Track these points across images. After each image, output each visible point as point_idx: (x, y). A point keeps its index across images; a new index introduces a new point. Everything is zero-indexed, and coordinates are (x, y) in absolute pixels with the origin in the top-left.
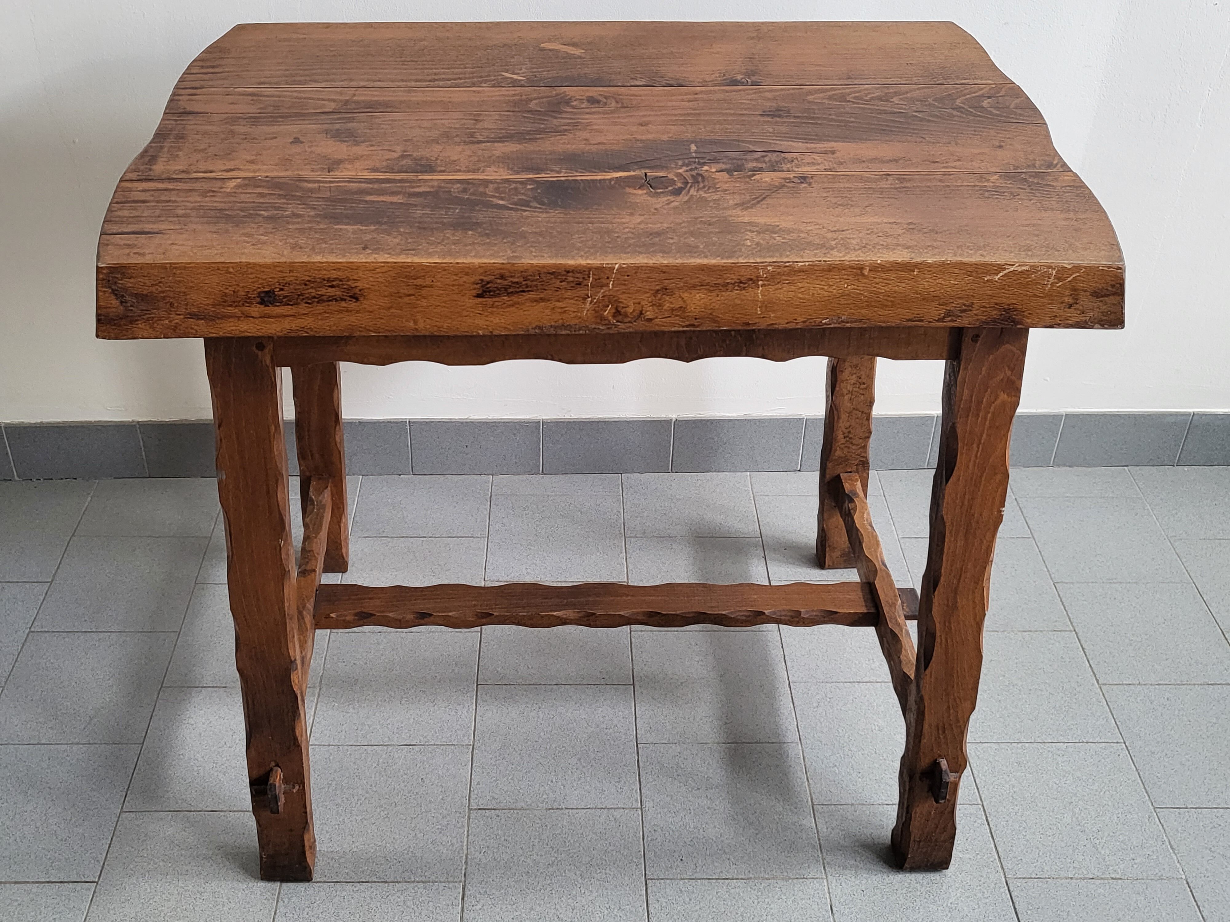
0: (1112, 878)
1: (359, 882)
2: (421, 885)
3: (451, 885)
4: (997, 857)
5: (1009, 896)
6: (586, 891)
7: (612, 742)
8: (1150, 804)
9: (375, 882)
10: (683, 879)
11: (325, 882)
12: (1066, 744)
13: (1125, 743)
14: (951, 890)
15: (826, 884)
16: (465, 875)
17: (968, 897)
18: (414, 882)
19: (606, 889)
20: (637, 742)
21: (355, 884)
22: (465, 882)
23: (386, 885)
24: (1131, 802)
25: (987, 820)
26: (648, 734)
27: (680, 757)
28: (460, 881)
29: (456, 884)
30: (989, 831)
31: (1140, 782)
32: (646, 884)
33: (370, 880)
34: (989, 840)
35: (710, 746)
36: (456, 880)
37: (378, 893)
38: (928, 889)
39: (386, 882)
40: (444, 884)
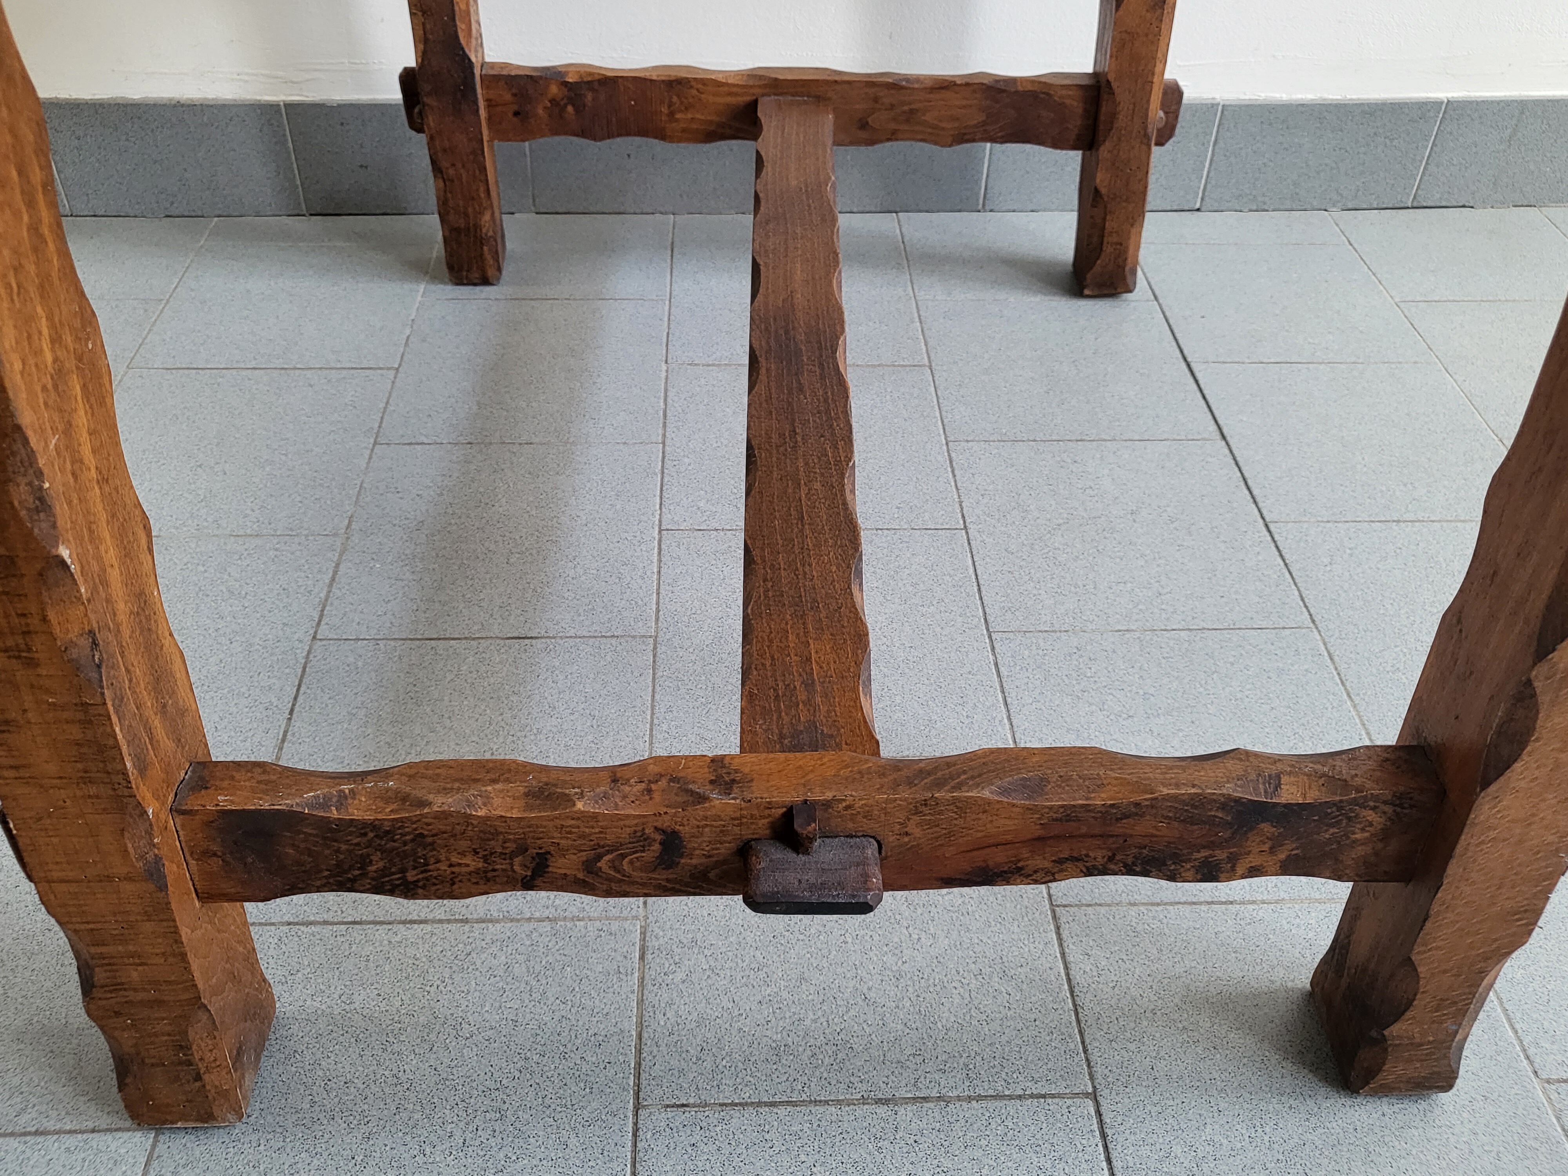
1: (404, 922)
2: (546, 927)
3: (615, 926)
6: (923, 936)
7: (938, 629)
9: (441, 921)
10: (1134, 904)
11: (326, 923)
18: (529, 919)
19: (968, 930)
20: (988, 630)
21: (395, 928)
22: (646, 918)
23: (467, 928)
26: (1009, 615)
27: (1081, 656)
28: (636, 918)
29: (627, 924)
32: (1055, 917)
33: (430, 917)
35: (1137, 634)
36: (625, 913)
37: (448, 947)
39: (466, 921)
40: (598, 924)
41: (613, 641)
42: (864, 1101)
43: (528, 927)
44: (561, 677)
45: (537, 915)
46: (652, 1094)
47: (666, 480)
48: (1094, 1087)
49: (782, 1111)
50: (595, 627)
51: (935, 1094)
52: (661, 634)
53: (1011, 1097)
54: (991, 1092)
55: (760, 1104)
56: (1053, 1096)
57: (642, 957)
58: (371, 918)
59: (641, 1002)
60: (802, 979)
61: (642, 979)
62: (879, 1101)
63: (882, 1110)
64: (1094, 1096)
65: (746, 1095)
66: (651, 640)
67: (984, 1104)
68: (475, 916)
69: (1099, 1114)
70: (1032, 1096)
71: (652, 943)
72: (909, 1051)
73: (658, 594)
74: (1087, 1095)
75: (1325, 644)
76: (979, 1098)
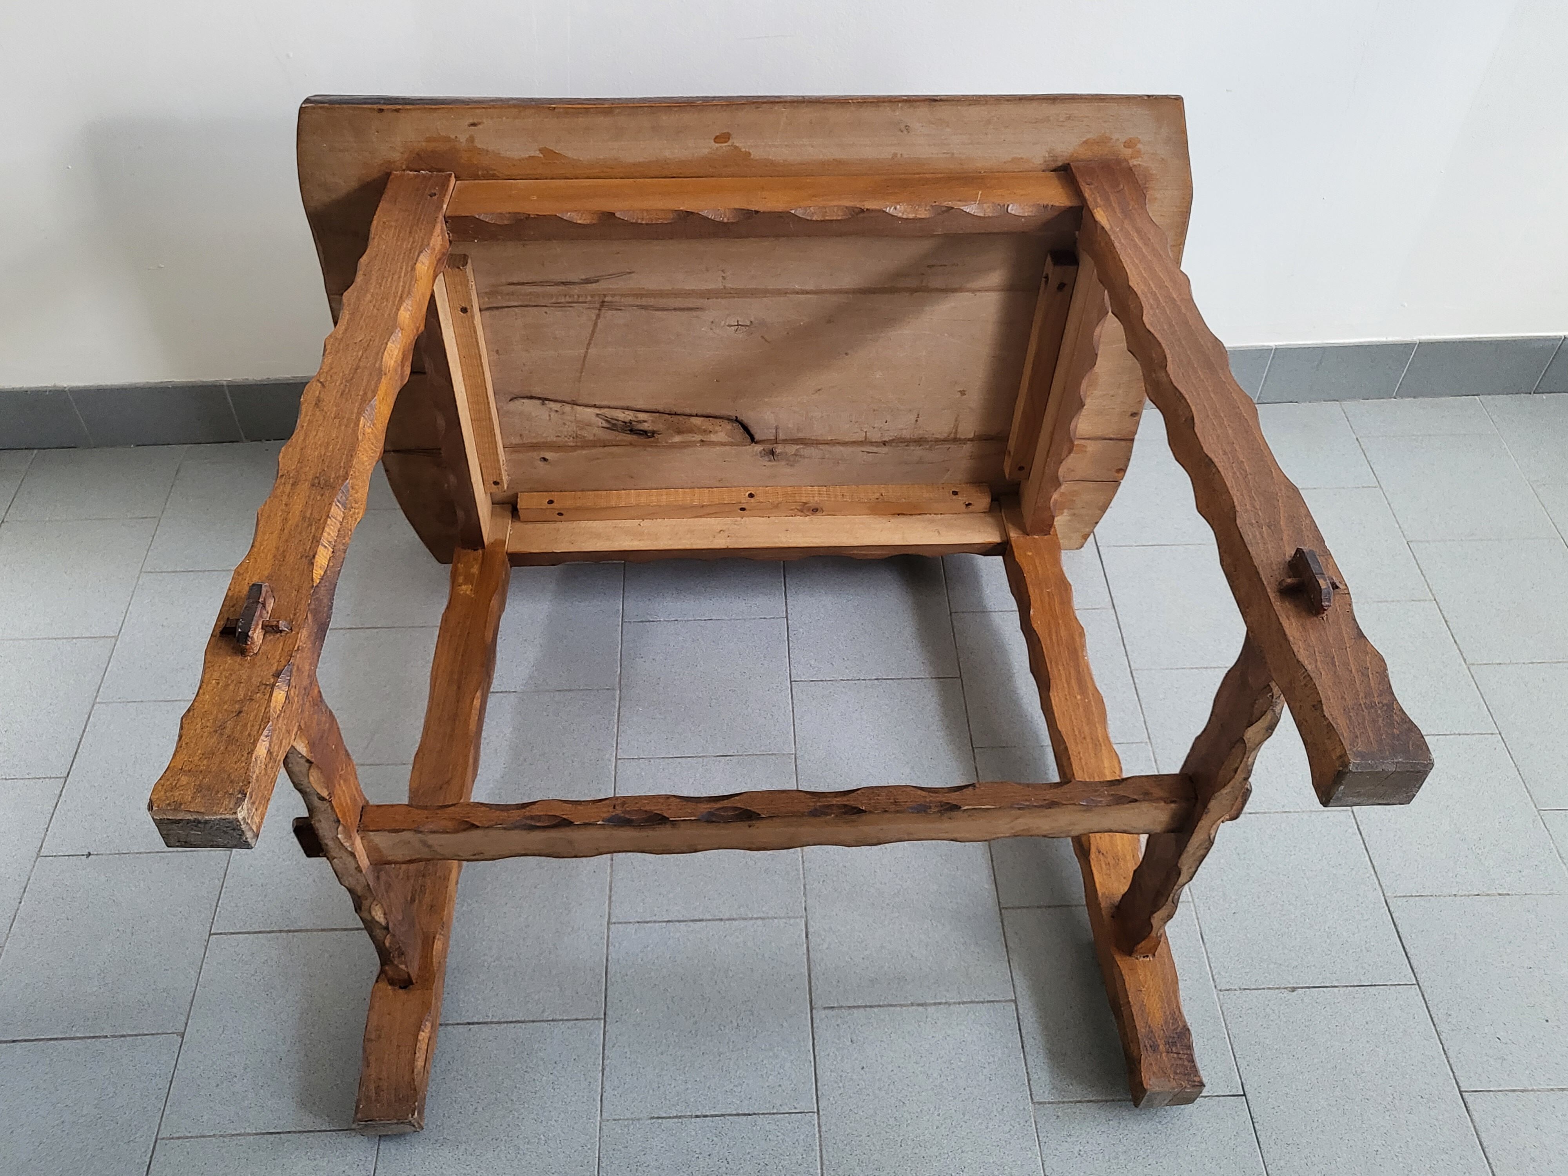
0: (1500, 895)
1: (692, 921)
2: (760, 922)
3: (792, 921)
4: (1373, 873)
5: (1390, 917)
8: (1533, 806)
12: (1437, 737)
13: (1500, 734)
14: (1327, 912)
15: (1193, 908)
16: (805, 909)
17: (1346, 920)
22: (807, 917)
23: (722, 923)
24: (1513, 804)
25: (1359, 829)
28: (801, 917)
29: (798, 920)
30: (1361, 841)
31: (1521, 780)
34: (1363, 853)
36: (796, 915)
38: (1303, 911)
39: (721, 920)
40: (784, 920)
41: (773, 757)
42: (912, 1004)
43: (752, 922)
44: (749, 781)
45: (755, 916)
46: (818, 1003)
47: (791, 645)
48: (1016, 997)
49: (876, 1010)
50: (763, 748)
51: (944, 1001)
52: (798, 752)
53: (978, 1002)
54: (969, 1000)
55: (866, 1006)
56: (997, 1001)
57: (807, 937)
58: (676, 919)
59: (808, 959)
60: (882, 947)
61: (808, 948)
62: (919, 1005)
63: (921, 1009)
64: (1015, 1001)
65: (860, 1003)
66: (793, 756)
67: (966, 1005)
68: (726, 917)
69: (1017, 1009)
70: (988, 1002)
71: (811, 930)
72: (932, 981)
73: (794, 725)
74: (1012, 1001)
75: (1153, 753)
76: (964, 1003)
